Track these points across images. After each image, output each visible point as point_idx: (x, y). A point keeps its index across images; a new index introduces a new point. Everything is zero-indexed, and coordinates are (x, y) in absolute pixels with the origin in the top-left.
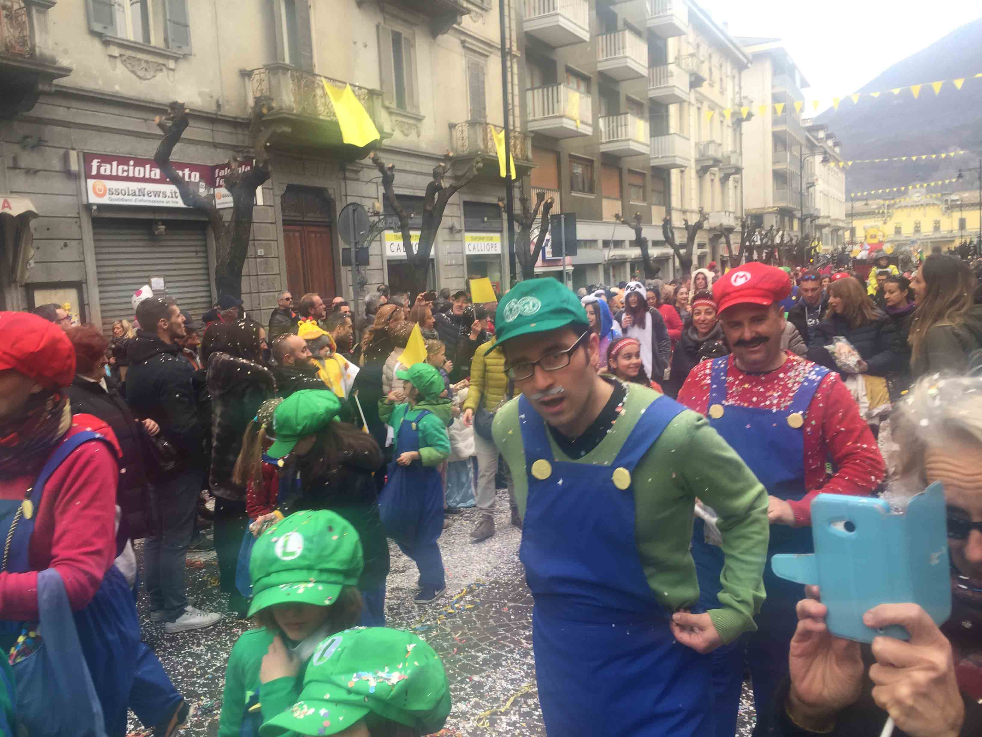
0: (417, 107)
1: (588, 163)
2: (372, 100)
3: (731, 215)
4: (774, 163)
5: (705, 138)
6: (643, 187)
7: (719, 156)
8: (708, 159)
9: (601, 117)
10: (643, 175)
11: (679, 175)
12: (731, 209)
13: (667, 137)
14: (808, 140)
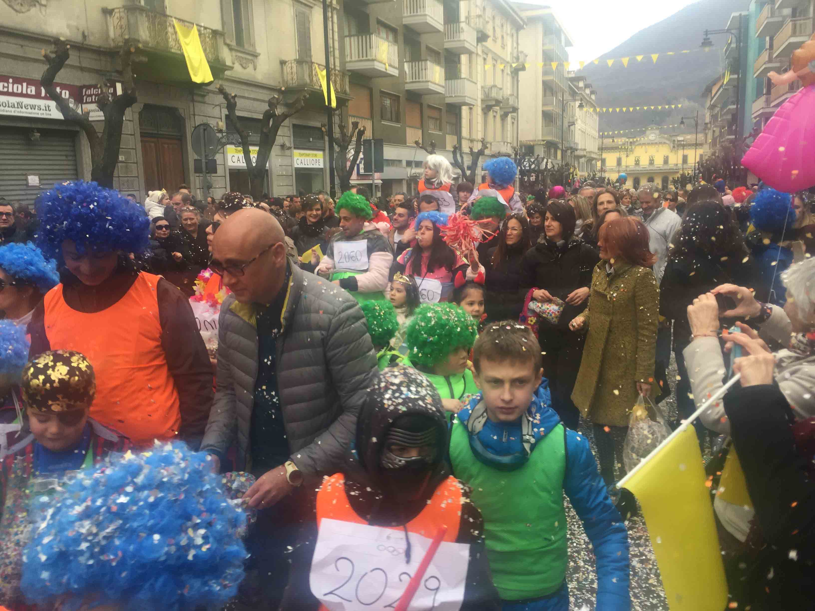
0: (253, 45)
1: (395, 98)
2: (216, 39)
3: (509, 144)
4: (544, 105)
5: (490, 82)
6: (440, 120)
7: (500, 98)
8: (490, 100)
9: (406, 62)
10: (440, 110)
11: (468, 111)
12: (509, 141)
13: (459, 81)
14: (570, 87)
